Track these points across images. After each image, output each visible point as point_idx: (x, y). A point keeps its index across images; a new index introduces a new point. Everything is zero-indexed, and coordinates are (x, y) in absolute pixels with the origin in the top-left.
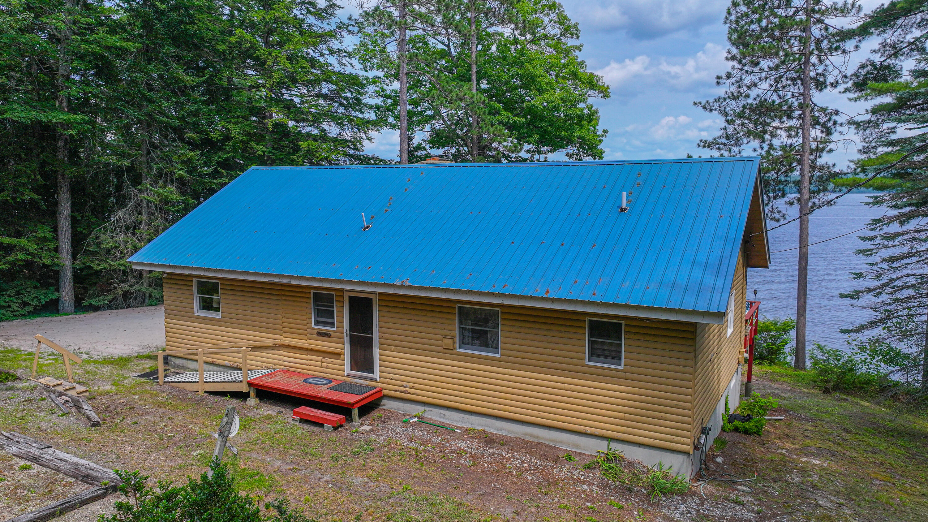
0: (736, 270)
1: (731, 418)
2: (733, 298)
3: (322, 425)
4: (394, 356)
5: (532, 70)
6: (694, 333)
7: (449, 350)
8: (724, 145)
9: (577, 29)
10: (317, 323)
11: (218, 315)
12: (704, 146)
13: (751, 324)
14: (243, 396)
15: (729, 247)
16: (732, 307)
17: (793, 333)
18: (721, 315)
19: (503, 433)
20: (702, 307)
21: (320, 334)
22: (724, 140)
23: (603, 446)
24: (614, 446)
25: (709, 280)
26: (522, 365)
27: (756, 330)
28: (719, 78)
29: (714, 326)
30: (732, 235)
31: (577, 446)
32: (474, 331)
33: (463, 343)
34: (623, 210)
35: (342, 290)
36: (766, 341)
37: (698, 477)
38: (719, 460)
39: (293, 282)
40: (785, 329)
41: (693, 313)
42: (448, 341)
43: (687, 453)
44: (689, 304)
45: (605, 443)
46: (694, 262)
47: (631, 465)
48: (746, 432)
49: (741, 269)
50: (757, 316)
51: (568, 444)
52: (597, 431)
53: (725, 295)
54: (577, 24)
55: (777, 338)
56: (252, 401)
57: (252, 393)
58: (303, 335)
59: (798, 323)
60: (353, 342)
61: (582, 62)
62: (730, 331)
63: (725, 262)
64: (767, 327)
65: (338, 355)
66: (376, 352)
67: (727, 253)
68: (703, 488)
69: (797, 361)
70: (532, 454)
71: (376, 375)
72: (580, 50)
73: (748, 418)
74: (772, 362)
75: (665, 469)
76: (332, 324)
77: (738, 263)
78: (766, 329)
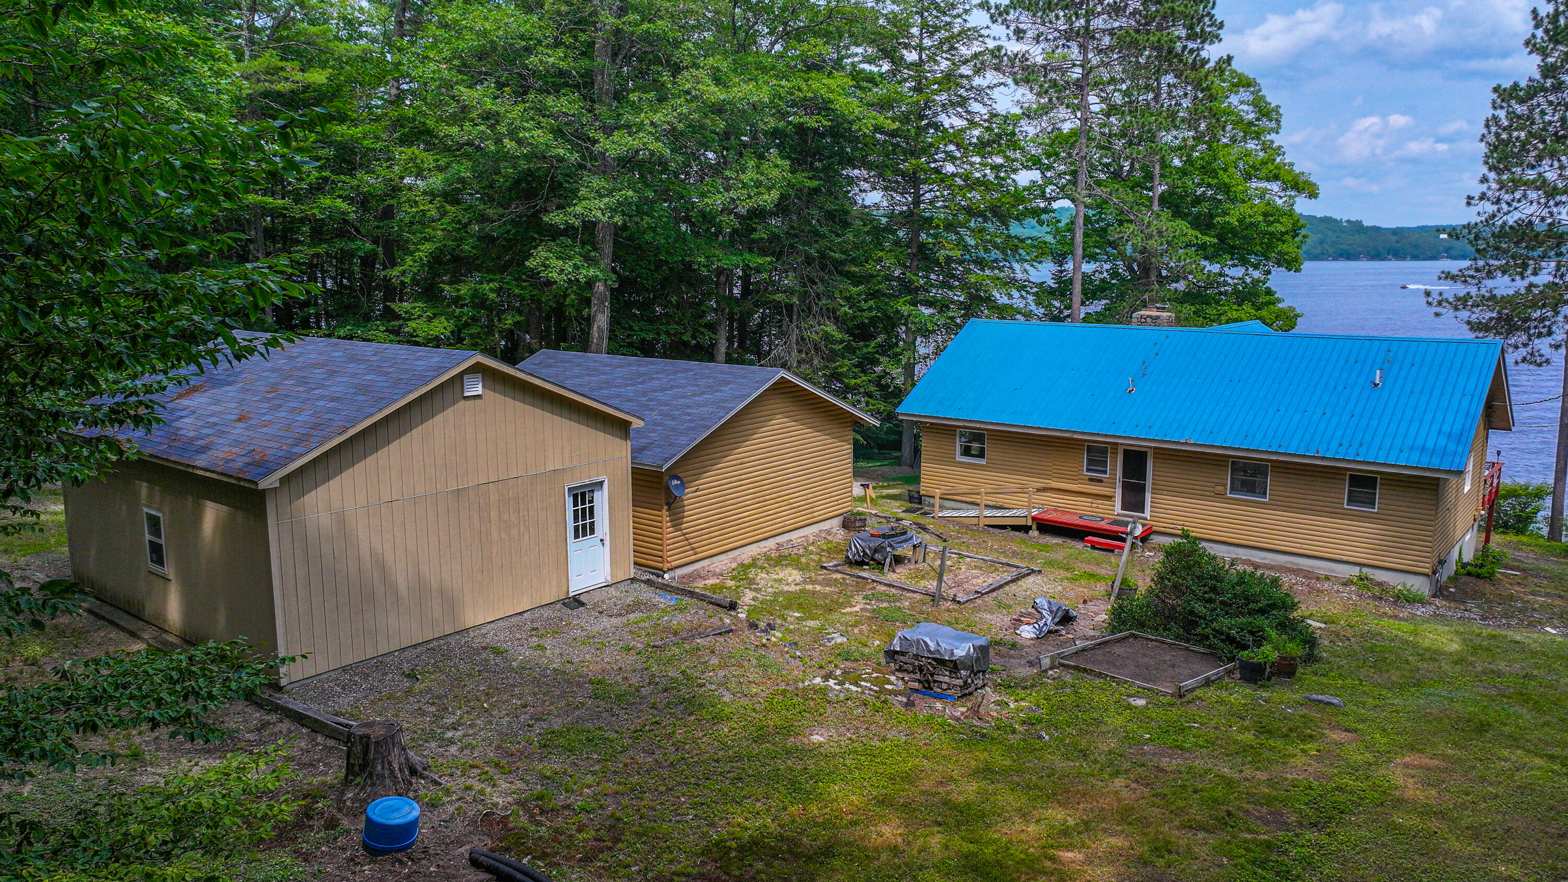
0: (1476, 435)
1: (1464, 566)
2: (1472, 459)
3: (1112, 551)
4: (1167, 500)
5: (1227, 180)
6: (1438, 485)
7: (1220, 496)
8: (1473, 277)
9: (1278, 113)
10: (1088, 470)
11: (982, 462)
12: (1446, 278)
13: (1491, 484)
14: (1026, 529)
15: (1469, 421)
16: (1470, 468)
17: (1548, 502)
18: (1460, 473)
19: (1266, 562)
20: (1445, 467)
21: (1091, 480)
22: (1472, 273)
23: (1356, 571)
24: (1365, 570)
25: (1452, 447)
26: (1288, 508)
27: (1497, 491)
28: (1470, 198)
29: (1453, 480)
30: (1472, 411)
31: (1332, 571)
32: (1242, 480)
33: (1233, 490)
34: (1376, 385)
35: (1117, 444)
36: (1514, 508)
37: (1434, 596)
38: (1452, 590)
39: (1075, 436)
40: (1539, 494)
41: (1438, 470)
42: (1220, 488)
43: (1427, 575)
44: (1435, 463)
45: (1357, 569)
46: (1440, 431)
47: (1379, 584)
48: (1478, 576)
49: (1482, 433)
50: (1499, 477)
51: (1325, 570)
52: (1351, 559)
53: (1464, 459)
54: (1278, 107)
55: (1527, 505)
56: (1034, 533)
57: (1034, 527)
58: (1073, 480)
59: (1555, 488)
60: (1126, 487)
61: (1279, 147)
62: (1467, 488)
63: (1466, 434)
64: (1515, 491)
65: (1109, 498)
66: (1148, 496)
67: (1467, 427)
68: (1437, 601)
69: (1551, 532)
70: (1296, 575)
71: (1147, 514)
72: (1277, 133)
73: (1482, 566)
74: (1520, 531)
75: (1408, 587)
76: (1105, 472)
77: (1479, 426)
78: (1513, 494)
